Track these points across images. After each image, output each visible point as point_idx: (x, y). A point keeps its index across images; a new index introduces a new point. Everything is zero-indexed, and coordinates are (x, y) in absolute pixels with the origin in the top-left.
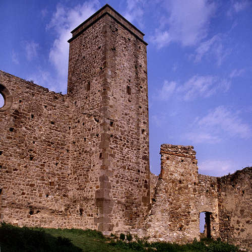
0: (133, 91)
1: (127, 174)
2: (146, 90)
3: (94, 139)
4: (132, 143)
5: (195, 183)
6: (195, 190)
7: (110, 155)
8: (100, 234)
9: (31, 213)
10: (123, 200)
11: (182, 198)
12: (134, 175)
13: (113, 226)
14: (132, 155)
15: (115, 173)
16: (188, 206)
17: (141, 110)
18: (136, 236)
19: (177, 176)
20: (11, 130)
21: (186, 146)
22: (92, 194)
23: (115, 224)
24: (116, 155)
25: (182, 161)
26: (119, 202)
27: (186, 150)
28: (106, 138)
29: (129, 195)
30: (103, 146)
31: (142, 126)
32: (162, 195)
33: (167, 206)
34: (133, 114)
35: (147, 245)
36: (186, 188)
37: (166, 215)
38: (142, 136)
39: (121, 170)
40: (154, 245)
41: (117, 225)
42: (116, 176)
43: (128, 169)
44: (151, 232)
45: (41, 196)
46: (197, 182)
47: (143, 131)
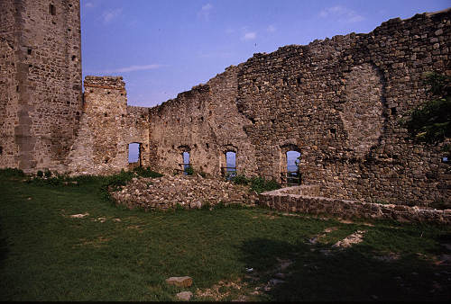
0: (59, 10)
1: (53, 107)
2: (78, 8)
3: (10, 69)
4: (59, 72)
5: (123, 115)
6: (123, 122)
7: (30, 87)
8: (20, 173)
10: (49, 135)
11: (107, 131)
12: (62, 107)
13: (37, 162)
14: (59, 86)
15: (37, 107)
16: (115, 139)
17: (71, 33)
18: (56, 172)
19: (102, 109)
21: (114, 77)
22: (11, 130)
23: (39, 160)
24: (38, 88)
25: (109, 93)
26: (43, 138)
27: (113, 81)
28: (23, 69)
29: (56, 130)
30: (20, 78)
31: (72, 51)
32: (85, 129)
33: (91, 140)
34: (60, 39)
35: (68, 179)
36: (113, 120)
37: (90, 149)
38: (72, 63)
39: (45, 104)
40: (75, 179)
41: (42, 161)
42: (39, 110)
43: (54, 101)
44: (73, 166)
46: (125, 113)
47: (74, 57)
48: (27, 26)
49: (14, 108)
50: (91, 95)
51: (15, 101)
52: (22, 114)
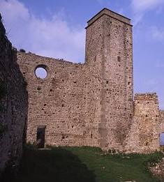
0: (122, 58)
1: (118, 112)
2: (132, 56)
3: (98, 92)
4: (121, 92)
5: (156, 116)
6: (156, 120)
7: (107, 102)
8: (100, 149)
9: (63, 138)
10: (115, 128)
12: (122, 111)
13: (108, 144)
14: (121, 100)
15: (110, 112)
16: (152, 130)
17: (127, 70)
18: (118, 150)
20: (51, 90)
22: (96, 125)
24: (110, 101)
25: (148, 103)
26: (112, 130)
27: (150, 95)
28: (104, 92)
29: (119, 124)
30: (102, 97)
31: (128, 80)
32: (135, 125)
33: (138, 131)
34: (122, 73)
35: (125, 155)
36: (151, 119)
37: (137, 137)
38: (128, 86)
39: (114, 110)
40: (129, 155)
41: (111, 143)
42: (110, 114)
43: (119, 108)
44: (127, 147)
45: (68, 128)
46: (158, 115)
47: (129, 83)
48: (107, 69)
49: (99, 113)
50: (138, 104)
51: (100, 109)
52: (102, 116)
